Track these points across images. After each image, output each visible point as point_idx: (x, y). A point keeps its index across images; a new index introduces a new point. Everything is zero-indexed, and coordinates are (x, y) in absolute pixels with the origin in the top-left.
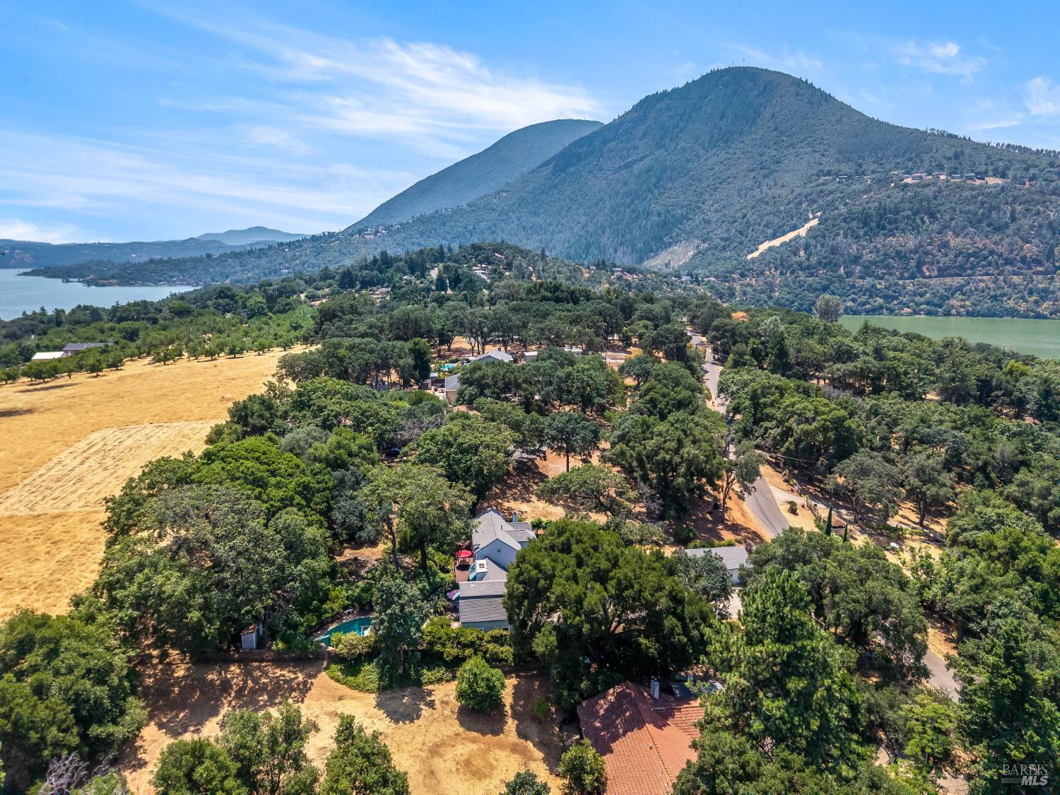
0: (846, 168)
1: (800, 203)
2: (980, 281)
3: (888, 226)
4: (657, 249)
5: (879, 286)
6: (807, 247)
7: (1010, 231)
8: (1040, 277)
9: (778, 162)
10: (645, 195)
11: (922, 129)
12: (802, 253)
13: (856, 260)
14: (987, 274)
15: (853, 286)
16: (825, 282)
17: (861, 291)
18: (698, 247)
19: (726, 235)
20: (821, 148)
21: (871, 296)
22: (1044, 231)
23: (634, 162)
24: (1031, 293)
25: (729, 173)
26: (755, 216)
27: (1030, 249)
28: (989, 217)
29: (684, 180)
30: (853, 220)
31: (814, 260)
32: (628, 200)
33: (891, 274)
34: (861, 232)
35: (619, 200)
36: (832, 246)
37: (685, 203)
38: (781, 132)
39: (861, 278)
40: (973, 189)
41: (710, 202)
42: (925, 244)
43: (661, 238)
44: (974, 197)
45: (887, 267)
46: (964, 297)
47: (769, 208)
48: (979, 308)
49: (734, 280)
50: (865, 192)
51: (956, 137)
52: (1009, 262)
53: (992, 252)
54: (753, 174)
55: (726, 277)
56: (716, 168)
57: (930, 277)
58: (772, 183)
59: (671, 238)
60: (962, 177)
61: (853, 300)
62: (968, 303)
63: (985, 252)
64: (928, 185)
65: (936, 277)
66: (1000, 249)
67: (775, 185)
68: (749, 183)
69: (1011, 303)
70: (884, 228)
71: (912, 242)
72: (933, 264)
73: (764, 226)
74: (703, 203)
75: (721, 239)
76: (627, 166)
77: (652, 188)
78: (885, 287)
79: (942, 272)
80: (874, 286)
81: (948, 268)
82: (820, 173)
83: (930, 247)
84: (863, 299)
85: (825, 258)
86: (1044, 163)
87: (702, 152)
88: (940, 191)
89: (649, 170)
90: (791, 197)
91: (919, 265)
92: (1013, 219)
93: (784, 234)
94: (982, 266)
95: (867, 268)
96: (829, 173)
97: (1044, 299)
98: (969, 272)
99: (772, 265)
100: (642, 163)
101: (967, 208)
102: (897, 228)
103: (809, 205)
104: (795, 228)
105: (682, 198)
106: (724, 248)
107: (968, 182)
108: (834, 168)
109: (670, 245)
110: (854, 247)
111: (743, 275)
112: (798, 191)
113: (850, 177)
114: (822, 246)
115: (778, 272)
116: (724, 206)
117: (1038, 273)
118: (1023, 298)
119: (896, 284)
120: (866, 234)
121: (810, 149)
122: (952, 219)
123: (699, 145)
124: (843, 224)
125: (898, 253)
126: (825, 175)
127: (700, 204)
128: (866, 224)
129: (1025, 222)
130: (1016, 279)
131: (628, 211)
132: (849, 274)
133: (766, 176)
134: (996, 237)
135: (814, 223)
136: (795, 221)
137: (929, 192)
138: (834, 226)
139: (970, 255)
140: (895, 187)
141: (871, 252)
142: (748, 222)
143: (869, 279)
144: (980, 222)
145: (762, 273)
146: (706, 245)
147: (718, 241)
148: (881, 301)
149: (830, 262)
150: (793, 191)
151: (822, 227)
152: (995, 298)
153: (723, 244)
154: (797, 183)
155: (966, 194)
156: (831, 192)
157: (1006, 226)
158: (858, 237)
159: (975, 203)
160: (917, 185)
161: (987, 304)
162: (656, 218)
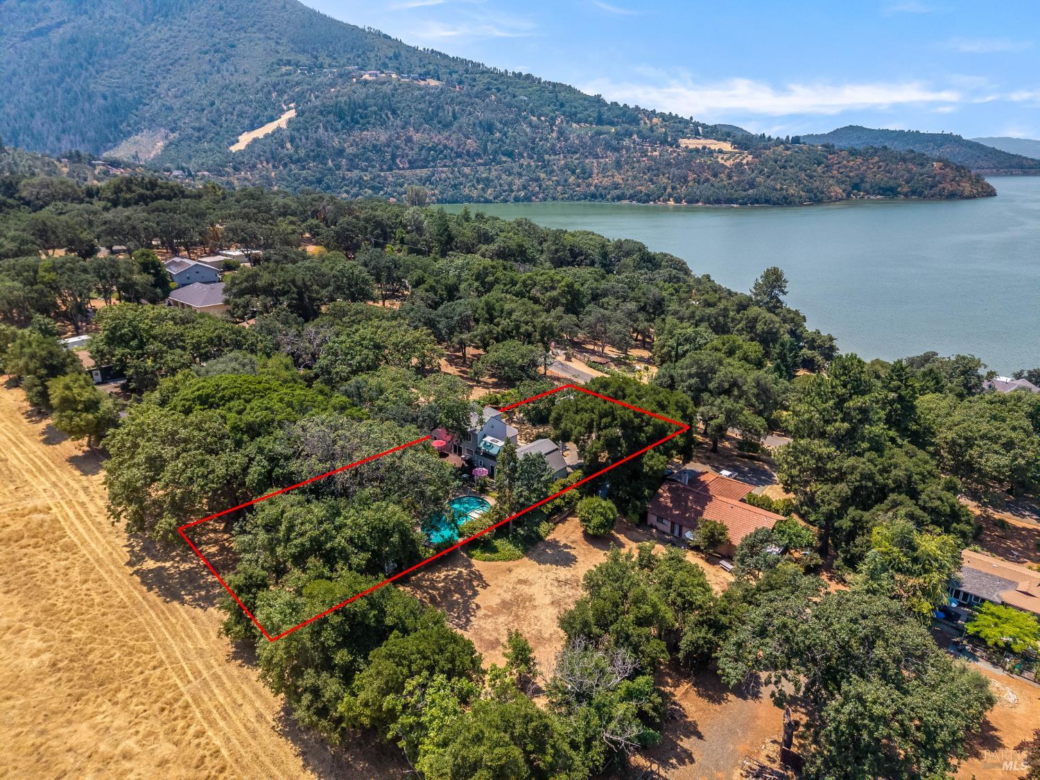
0: (304, 59)
1: (270, 93)
2: (442, 172)
3: (361, 121)
4: (115, 139)
5: (365, 178)
6: (292, 140)
7: (454, 128)
8: (482, 168)
9: (233, 46)
10: (76, 71)
11: (361, 26)
12: (289, 146)
13: (340, 152)
14: (445, 166)
15: (344, 179)
16: (318, 175)
17: (351, 183)
18: (166, 137)
19: (197, 125)
20: (274, 35)
21: (361, 188)
22: (478, 129)
23: (49, 28)
24: (478, 182)
25: (179, 53)
26: (224, 105)
27: (471, 144)
28: (437, 115)
29: (125, 57)
30: (329, 113)
31: (302, 152)
32: (56, 77)
33: (373, 167)
34: (340, 126)
35: (41, 75)
36: (317, 139)
37: (134, 86)
38: (229, 13)
39: (348, 170)
40: (420, 89)
41: (166, 86)
42: (393, 138)
43: (116, 126)
44: (423, 97)
45: (367, 160)
46: (433, 187)
47: (238, 97)
48: (445, 195)
49: (228, 174)
50: (332, 85)
51: (390, 38)
52: (459, 155)
53: (445, 147)
54: (207, 57)
55: (220, 171)
56: (162, 46)
57: (403, 169)
58: (232, 69)
59: (129, 125)
60: (409, 77)
61: (347, 192)
62: (436, 192)
63: (441, 146)
64: (384, 83)
65: (408, 168)
66: (449, 143)
67: (236, 71)
68: (207, 67)
69: (467, 191)
70: (357, 122)
71: (383, 137)
72: (403, 157)
73: (238, 116)
74: (157, 86)
75: (194, 128)
76: (40, 33)
77: (85, 64)
78: (371, 179)
79: (413, 165)
80: (361, 178)
81: (416, 161)
82: (280, 63)
83: (398, 141)
84: (355, 190)
85: (313, 151)
86: (461, 69)
87: (138, 25)
88: (396, 90)
89: (73, 41)
90: (258, 85)
91: (394, 157)
92: (455, 118)
93: (262, 125)
94: (441, 159)
95: (351, 160)
96: (289, 63)
97: (487, 186)
98: (432, 164)
99: (262, 158)
100: (61, 30)
101: (420, 106)
102: (368, 123)
103: (279, 95)
104: (272, 119)
105: (128, 78)
106: (199, 139)
107: (416, 82)
108: (292, 57)
109: (129, 134)
110: (336, 140)
111: (236, 169)
112: (263, 79)
113: (310, 68)
114: (307, 138)
115: (270, 165)
116: (184, 92)
117: (480, 165)
118: (473, 186)
119: (379, 176)
120: (343, 127)
121: (262, 36)
122: (410, 116)
123: (132, 16)
124: (320, 117)
125: (374, 146)
126: (285, 65)
127: (153, 87)
128: (341, 118)
129: (464, 120)
130: (467, 170)
131: (60, 91)
132: (338, 167)
133: (223, 61)
134: (446, 134)
135: (291, 114)
136: (269, 112)
137: (387, 89)
138: (313, 119)
139: (430, 149)
140: (357, 82)
141: (352, 145)
142: (218, 110)
143: (356, 171)
144: (432, 119)
145: (254, 166)
146: (176, 135)
147: (190, 131)
148: (370, 192)
149: (318, 156)
150: (258, 80)
151: (301, 119)
152: (455, 186)
153: (196, 134)
154: (260, 71)
155: (416, 93)
156: (298, 84)
157: (451, 124)
158: (336, 131)
159: (425, 101)
160: (375, 82)
161: (451, 192)
162: (102, 101)
